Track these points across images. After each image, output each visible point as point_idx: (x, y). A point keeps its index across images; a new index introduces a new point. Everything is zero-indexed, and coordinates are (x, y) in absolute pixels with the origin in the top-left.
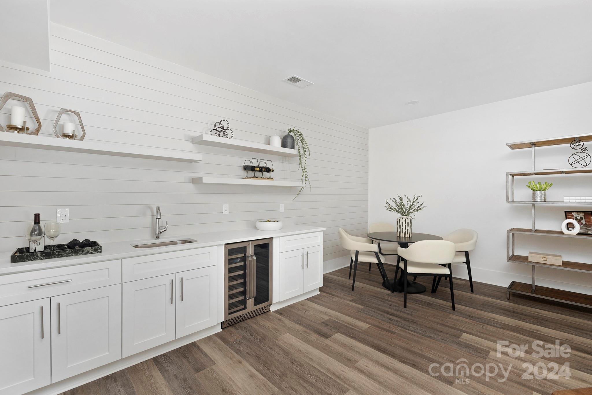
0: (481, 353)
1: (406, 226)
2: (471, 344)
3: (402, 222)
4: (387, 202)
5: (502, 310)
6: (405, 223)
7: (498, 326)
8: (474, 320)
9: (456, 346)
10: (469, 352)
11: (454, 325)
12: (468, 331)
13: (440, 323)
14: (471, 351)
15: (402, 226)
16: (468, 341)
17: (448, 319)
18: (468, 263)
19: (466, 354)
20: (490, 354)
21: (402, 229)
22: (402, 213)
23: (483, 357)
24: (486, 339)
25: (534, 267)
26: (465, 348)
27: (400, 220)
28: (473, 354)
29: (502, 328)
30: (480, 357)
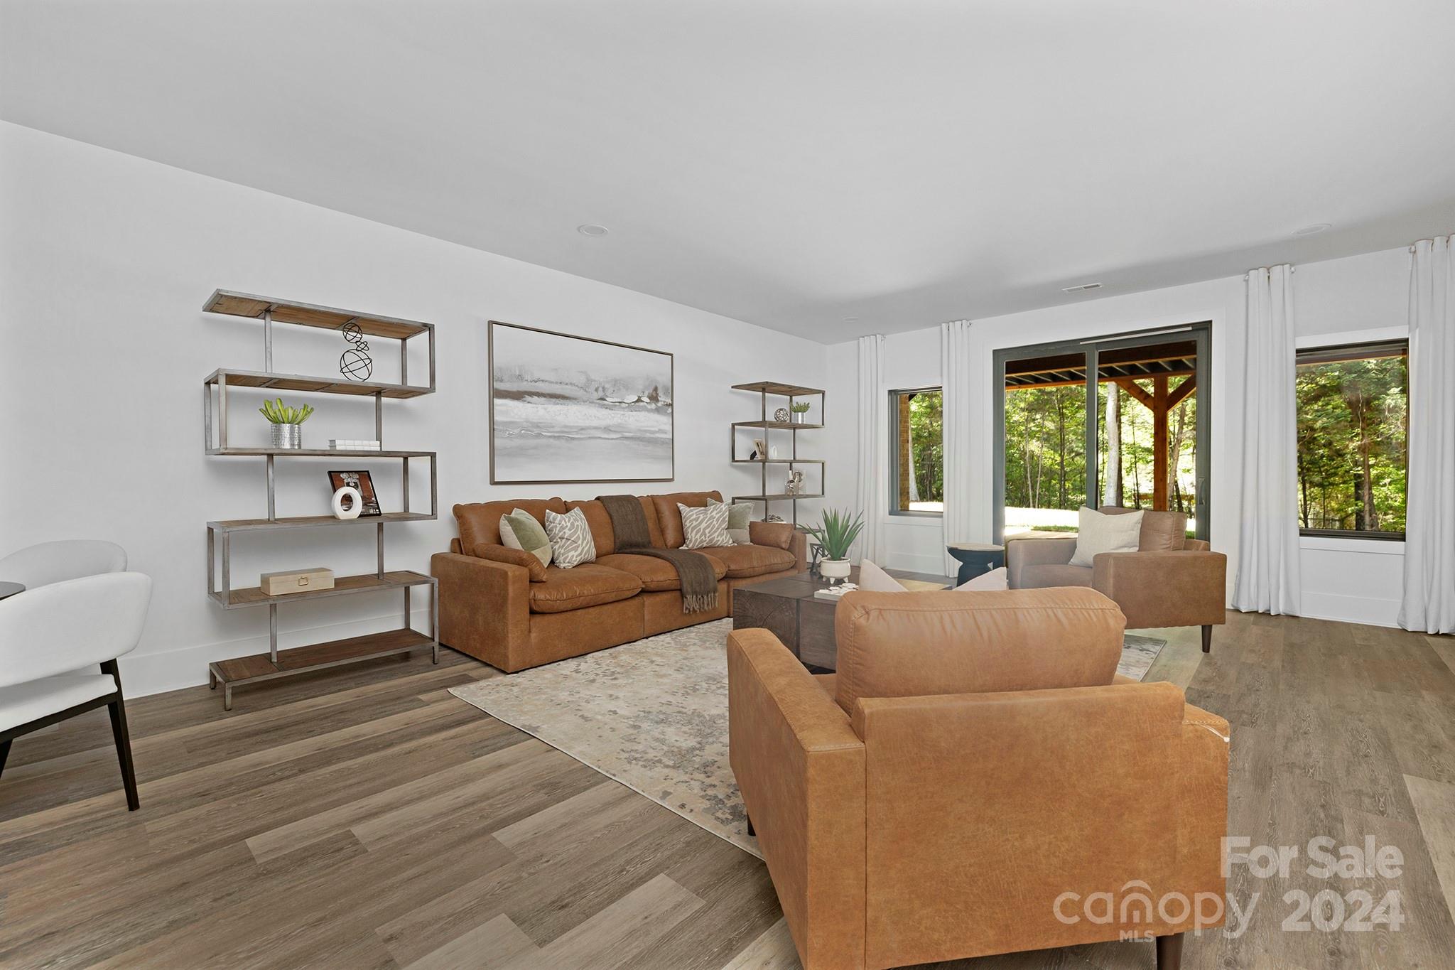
0: (342, 849)
2: (297, 850)
5: (249, 737)
7: (287, 773)
8: (224, 796)
9: (275, 882)
10: (320, 869)
11: (193, 841)
12: (247, 828)
13: (145, 866)
14: (320, 863)
16: (281, 848)
17: (151, 841)
19: (321, 877)
20: (355, 834)
23: (357, 853)
24: (306, 814)
26: (299, 866)
28: (334, 865)
29: (302, 771)
30: (352, 857)
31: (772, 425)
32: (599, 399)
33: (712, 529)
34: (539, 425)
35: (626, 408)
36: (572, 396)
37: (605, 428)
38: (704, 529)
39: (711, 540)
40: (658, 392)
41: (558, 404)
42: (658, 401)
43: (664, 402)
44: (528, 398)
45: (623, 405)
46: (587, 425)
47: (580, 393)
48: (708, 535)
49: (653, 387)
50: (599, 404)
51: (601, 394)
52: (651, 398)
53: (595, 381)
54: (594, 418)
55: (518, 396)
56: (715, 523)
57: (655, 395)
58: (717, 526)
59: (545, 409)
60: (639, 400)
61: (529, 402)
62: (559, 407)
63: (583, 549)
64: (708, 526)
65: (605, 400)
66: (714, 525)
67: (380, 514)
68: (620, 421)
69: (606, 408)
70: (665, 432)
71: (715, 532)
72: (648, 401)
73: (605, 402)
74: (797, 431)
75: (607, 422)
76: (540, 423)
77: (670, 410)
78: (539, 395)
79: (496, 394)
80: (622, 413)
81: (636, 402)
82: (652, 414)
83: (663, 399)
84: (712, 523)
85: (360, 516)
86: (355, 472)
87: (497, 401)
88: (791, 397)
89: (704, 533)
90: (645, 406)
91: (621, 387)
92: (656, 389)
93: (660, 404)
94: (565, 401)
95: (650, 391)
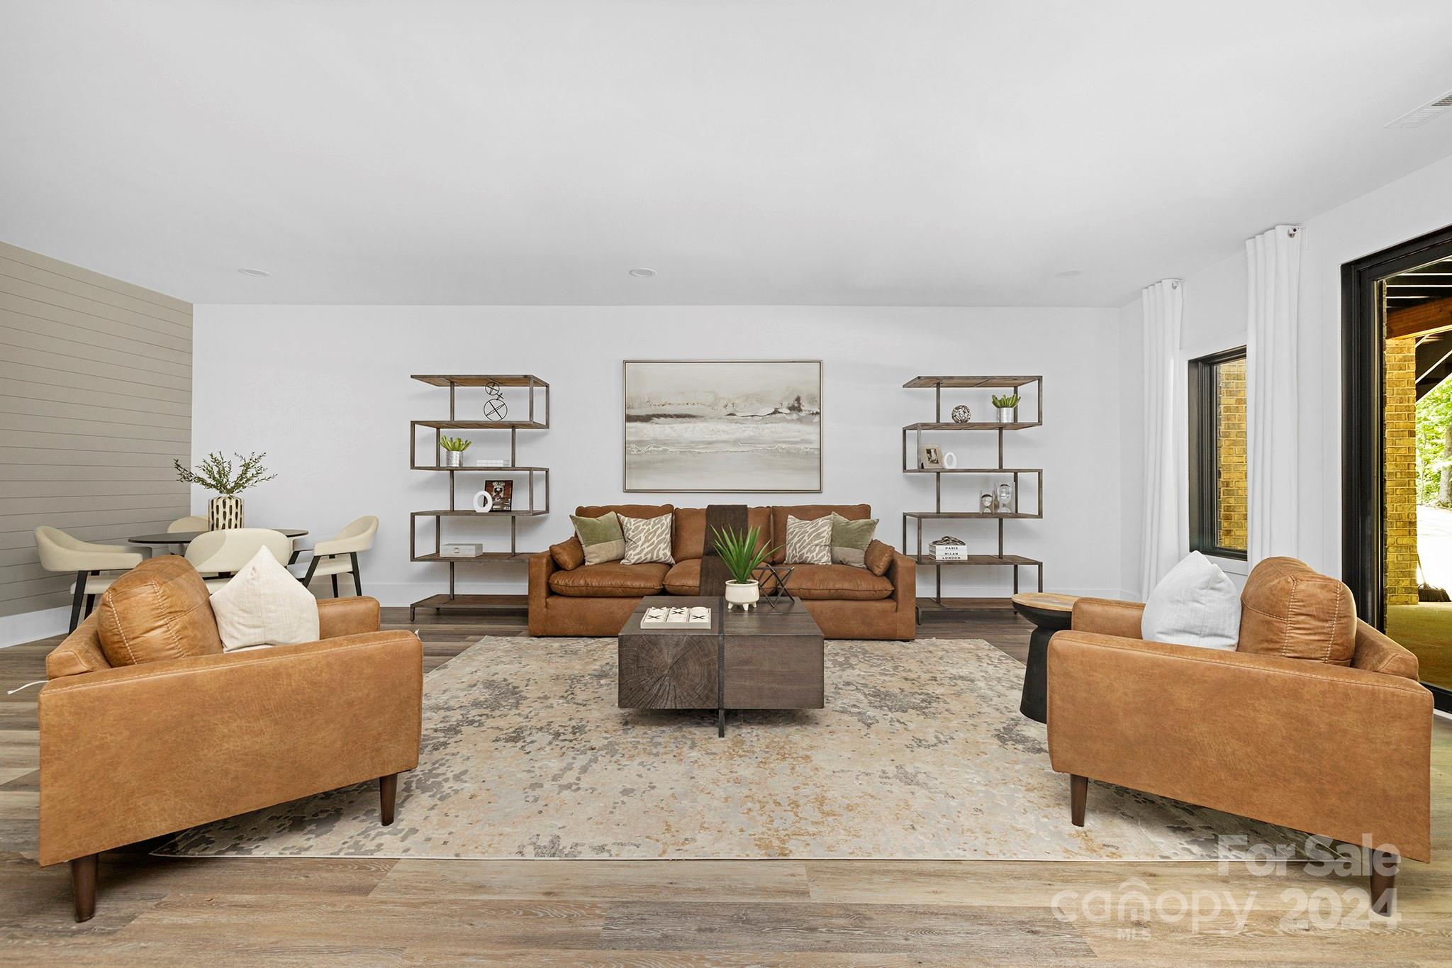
1: (225, 513)
3: (218, 506)
4: (178, 466)
6: (224, 507)
15: (218, 513)
18: (355, 572)
21: (218, 519)
22: (220, 486)
25: (452, 565)
27: (213, 501)
31: (947, 426)
32: (728, 415)
33: (802, 544)
34: (667, 442)
35: (760, 420)
36: (700, 415)
37: (734, 441)
38: (796, 544)
39: (801, 556)
40: (801, 401)
41: (684, 423)
42: (800, 410)
43: (809, 411)
44: (655, 420)
45: (756, 418)
46: (714, 439)
47: (708, 411)
48: (798, 550)
49: (795, 396)
50: (728, 419)
51: (730, 410)
52: (792, 408)
53: (724, 398)
54: (722, 433)
55: (647, 419)
56: (806, 538)
57: (796, 405)
58: (807, 541)
59: (672, 428)
60: (776, 412)
61: (656, 424)
62: (685, 425)
63: (643, 550)
64: (799, 541)
65: (735, 415)
66: (805, 541)
67: (510, 511)
68: (752, 434)
69: (737, 423)
70: (810, 442)
71: (804, 548)
72: (788, 411)
73: (735, 417)
74: (1004, 431)
75: (738, 435)
76: (668, 440)
77: (817, 419)
78: (665, 416)
79: (629, 418)
80: (755, 425)
81: (774, 413)
82: (792, 424)
83: (806, 407)
84: (803, 537)
85: (490, 511)
86: (503, 481)
87: (628, 424)
88: (1016, 388)
89: (795, 548)
90: (784, 417)
91: (754, 401)
92: (798, 399)
93: (802, 414)
94: (692, 419)
95: (792, 401)
